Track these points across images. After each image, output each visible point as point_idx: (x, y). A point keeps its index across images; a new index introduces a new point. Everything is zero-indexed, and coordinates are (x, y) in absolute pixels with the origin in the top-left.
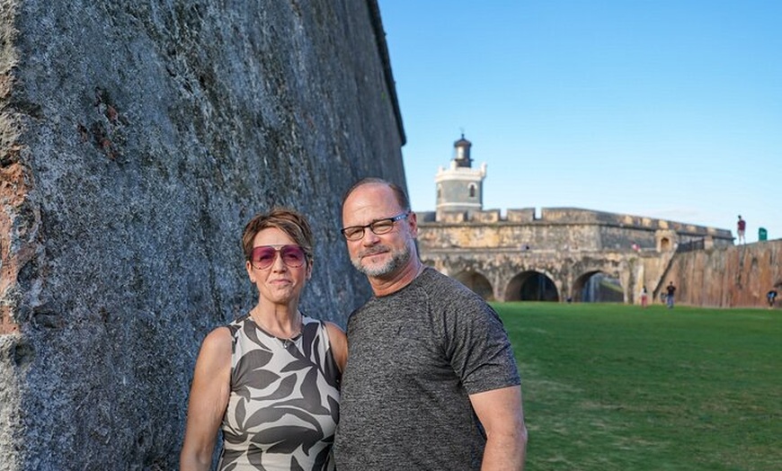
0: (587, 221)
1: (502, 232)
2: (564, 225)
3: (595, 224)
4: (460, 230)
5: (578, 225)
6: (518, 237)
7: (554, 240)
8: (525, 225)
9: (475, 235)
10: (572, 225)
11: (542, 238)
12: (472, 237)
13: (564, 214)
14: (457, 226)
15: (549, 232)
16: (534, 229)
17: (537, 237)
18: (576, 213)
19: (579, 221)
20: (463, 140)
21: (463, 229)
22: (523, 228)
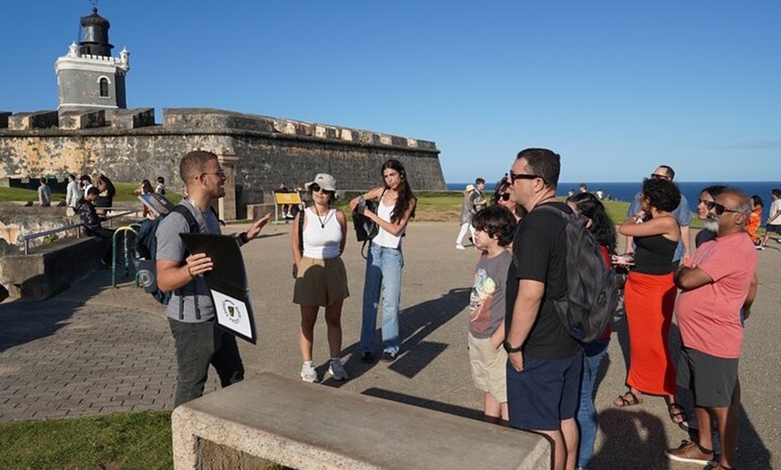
0: (212, 131)
1: (87, 145)
2: (181, 135)
3: (225, 134)
4: (25, 142)
5: (200, 134)
6: (111, 154)
7: (165, 158)
8: (122, 135)
9: (48, 150)
10: (192, 135)
11: (148, 155)
12: (43, 153)
13: (180, 117)
14: (21, 136)
15: (156, 146)
16: (136, 140)
17: (139, 152)
18: (198, 117)
19: (200, 131)
20: (95, 15)
21: (31, 139)
22: (120, 140)
